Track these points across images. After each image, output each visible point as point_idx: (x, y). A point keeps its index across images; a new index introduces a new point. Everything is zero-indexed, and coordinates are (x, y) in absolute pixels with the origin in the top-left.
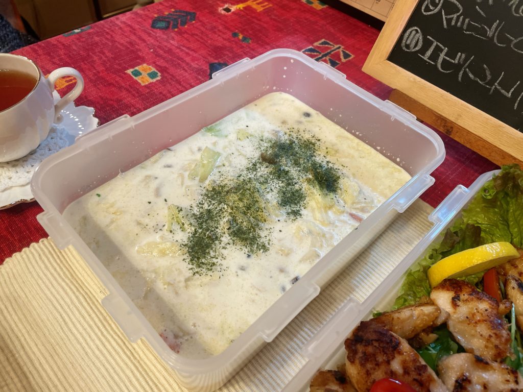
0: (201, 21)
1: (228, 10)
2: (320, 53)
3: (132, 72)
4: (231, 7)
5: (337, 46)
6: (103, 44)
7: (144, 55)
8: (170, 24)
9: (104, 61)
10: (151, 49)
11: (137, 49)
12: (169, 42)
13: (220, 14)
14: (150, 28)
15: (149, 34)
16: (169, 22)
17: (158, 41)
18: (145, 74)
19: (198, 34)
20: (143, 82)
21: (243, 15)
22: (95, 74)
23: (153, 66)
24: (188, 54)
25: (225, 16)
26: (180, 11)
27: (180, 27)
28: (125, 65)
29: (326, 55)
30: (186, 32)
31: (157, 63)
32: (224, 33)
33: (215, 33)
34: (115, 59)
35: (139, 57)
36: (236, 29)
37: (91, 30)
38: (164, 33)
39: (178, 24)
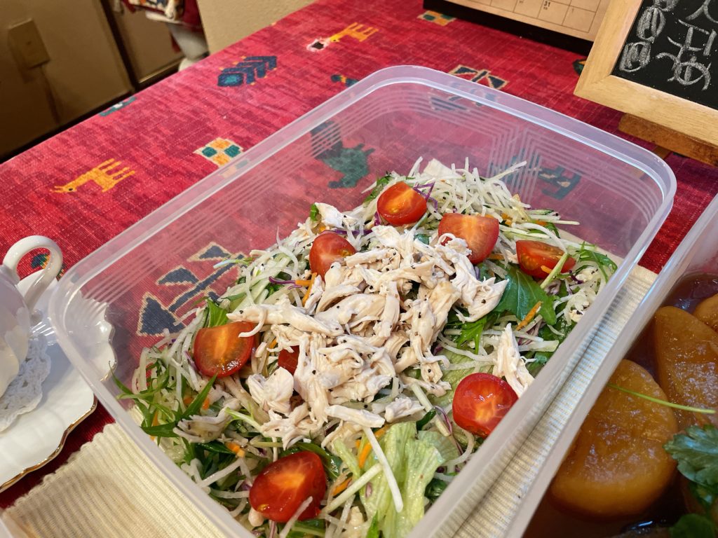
0: (284, 67)
1: (319, 46)
3: (203, 152)
4: (323, 41)
6: (155, 119)
7: (215, 125)
8: (243, 78)
9: (163, 142)
10: (223, 116)
11: (204, 119)
12: (247, 102)
13: (309, 53)
14: (217, 87)
15: (218, 96)
16: (241, 75)
18: (221, 152)
19: (285, 85)
20: (220, 162)
21: (341, 50)
23: (230, 139)
25: (316, 54)
26: (254, 58)
27: (258, 79)
28: (191, 144)
30: (267, 84)
31: (236, 134)
32: (319, 78)
33: (307, 80)
34: (175, 136)
35: (209, 130)
36: (336, 70)
37: (137, 103)
38: (237, 91)
39: (254, 75)
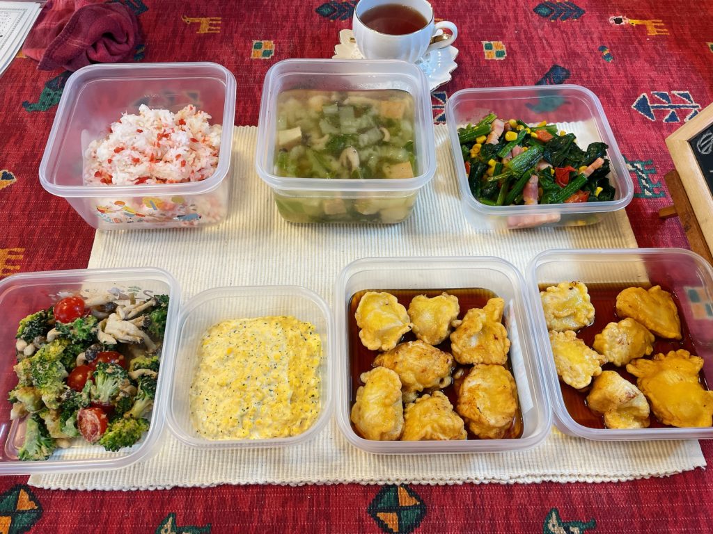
1: (618, 21)
2: (669, 102)
3: (486, 44)
4: (625, 19)
5: (694, 104)
6: (482, 9)
7: (507, 33)
8: (551, 14)
9: (473, 26)
10: (517, 30)
11: (505, 26)
12: (537, 31)
13: (608, 23)
14: (531, 10)
15: (526, 16)
16: (552, 11)
17: (528, 25)
18: (494, 50)
20: (488, 56)
21: (628, 33)
23: (506, 46)
24: (544, 48)
25: (611, 26)
26: (572, 4)
27: (558, 19)
28: (485, 36)
29: (672, 107)
30: (560, 26)
31: (512, 45)
32: (593, 42)
34: (482, 27)
35: (502, 34)
36: (610, 44)
38: (539, 20)
39: (559, 16)
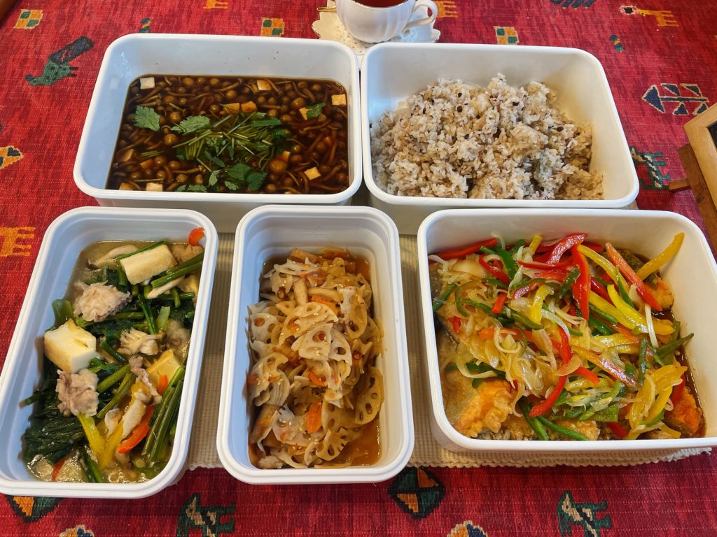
1: (629, 10)
2: (678, 95)
3: (498, 30)
4: (635, 9)
5: (702, 97)
7: (518, 19)
9: (485, 9)
10: (528, 16)
11: (517, 11)
12: (549, 17)
13: (618, 11)
15: (537, 2)
17: (540, 11)
18: (507, 36)
19: (581, 22)
20: (500, 41)
21: (639, 23)
22: (470, 18)
23: (518, 32)
24: (556, 35)
25: (622, 15)
27: (570, 7)
28: (497, 21)
29: (681, 100)
30: (571, 14)
31: (524, 31)
32: (604, 31)
33: (596, 27)
34: (494, 11)
35: (514, 19)
36: (620, 33)
38: (551, 7)
39: (571, 3)
